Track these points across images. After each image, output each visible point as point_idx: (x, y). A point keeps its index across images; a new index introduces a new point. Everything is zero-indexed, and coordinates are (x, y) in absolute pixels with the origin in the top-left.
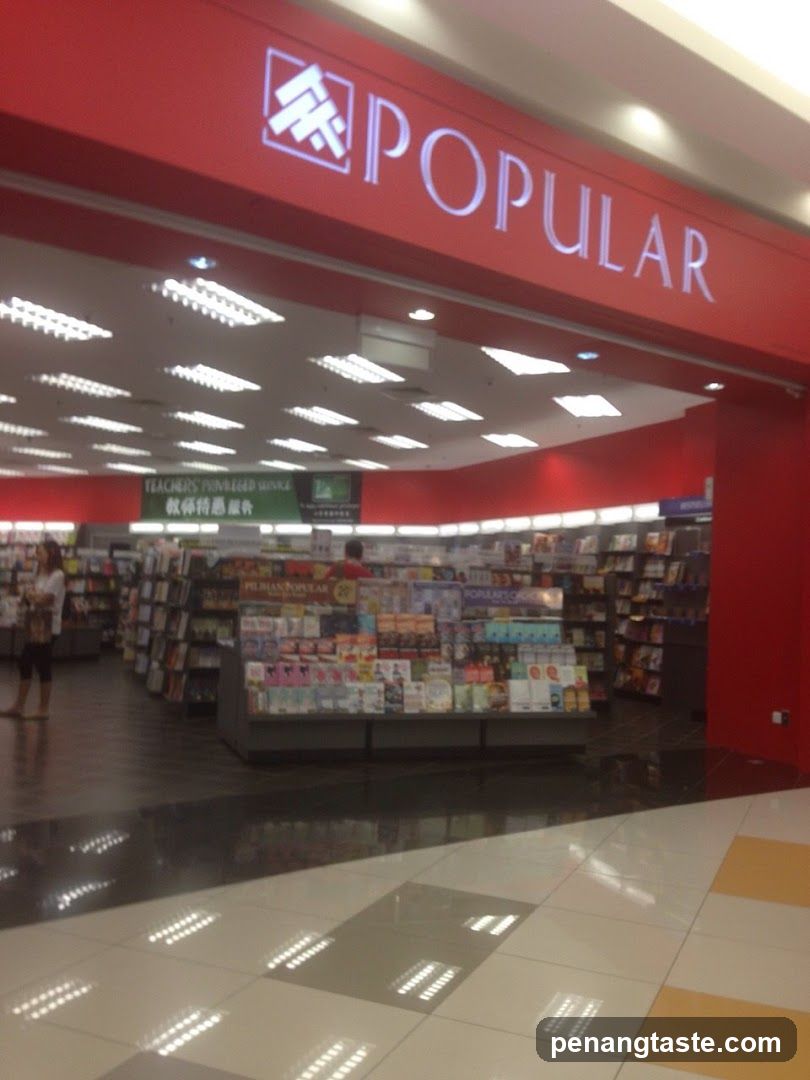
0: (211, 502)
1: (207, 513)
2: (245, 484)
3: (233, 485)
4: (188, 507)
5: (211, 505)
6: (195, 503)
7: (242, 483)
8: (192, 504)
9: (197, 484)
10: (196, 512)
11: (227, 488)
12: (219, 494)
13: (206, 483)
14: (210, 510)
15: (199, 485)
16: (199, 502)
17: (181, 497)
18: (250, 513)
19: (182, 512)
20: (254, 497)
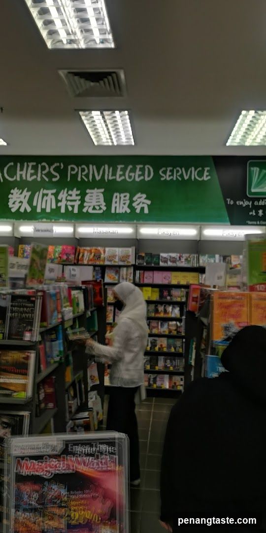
0: (83, 195)
1: (76, 211)
2: (138, 172)
3: (119, 172)
4: (46, 201)
5: (83, 200)
6: (56, 195)
7: (133, 170)
8: (51, 198)
9: (57, 169)
10: (58, 208)
11: (109, 176)
12: (94, 184)
13: (73, 169)
14: (81, 207)
15: (63, 173)
16: (63, 195)
17: (33, 188)
18: (146, 211)
19: (34, 208)
20: (152, 189)
